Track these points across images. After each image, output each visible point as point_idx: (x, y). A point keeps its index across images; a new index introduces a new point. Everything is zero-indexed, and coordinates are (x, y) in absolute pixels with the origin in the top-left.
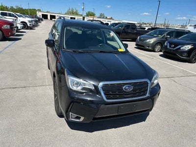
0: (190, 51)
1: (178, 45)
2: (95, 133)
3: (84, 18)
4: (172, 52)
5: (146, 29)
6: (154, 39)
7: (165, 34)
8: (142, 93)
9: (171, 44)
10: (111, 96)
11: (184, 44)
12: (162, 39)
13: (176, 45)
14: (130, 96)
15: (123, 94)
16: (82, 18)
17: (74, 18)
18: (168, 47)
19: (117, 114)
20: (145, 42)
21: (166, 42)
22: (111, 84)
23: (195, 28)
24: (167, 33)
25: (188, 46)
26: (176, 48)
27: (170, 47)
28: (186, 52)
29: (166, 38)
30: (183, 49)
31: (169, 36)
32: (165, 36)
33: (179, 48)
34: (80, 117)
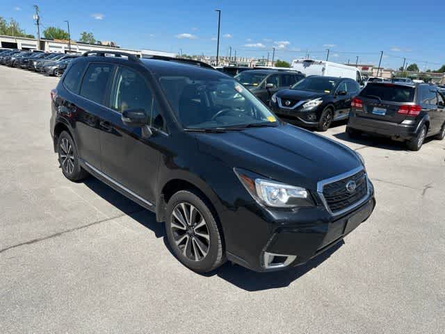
1: (298, 101)
3: (42, 45)
4: (288, 114)
7: (265, 80)
9: (284, 99)
11: (307, 98)
13: (294, 100)
15: (346, 199)
16: (37, 43)
17: (14, 46)
18: (280, 105)
21: (274, 96)
22: (332, 184)
23: (305, 66)
24: (266, 78)
25: (314, 101)
26: (295, 106)
27: (284, 105)
28: (312, 112)
29: (267, 88)
30: (307, 108)
31: (272, 85)
32: (264, 83)
33: (301, 106)
34: (286, 257)
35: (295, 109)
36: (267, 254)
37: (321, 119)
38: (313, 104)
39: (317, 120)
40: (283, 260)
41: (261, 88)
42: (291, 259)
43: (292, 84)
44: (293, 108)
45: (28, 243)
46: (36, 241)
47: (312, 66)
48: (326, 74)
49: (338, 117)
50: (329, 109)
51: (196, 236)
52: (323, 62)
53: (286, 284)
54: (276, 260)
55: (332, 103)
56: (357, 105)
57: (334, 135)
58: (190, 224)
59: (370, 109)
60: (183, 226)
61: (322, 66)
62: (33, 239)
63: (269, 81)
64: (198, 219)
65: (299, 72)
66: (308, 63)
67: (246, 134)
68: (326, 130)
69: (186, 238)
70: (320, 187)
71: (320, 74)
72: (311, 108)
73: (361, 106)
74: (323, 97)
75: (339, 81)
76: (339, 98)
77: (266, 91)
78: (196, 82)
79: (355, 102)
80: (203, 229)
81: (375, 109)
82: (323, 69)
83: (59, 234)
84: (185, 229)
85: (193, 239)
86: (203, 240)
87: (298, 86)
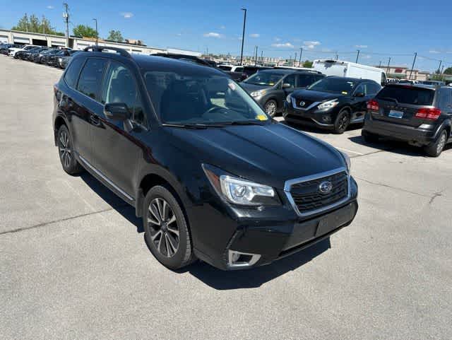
0: (334, 112)
1: (312, 103)
2: (265, 285)
3: (71, 43)
4: (302, 115)
6: (261, 91)
7: (281, 80)
9: (298, 99)
10: (305, 205)
11: (322, 99)
12: (278, 91)
13: (309, 100)
14: (328, 200)
15: (319, 200)
16: (66, 41)
17: (45, 43)
18: (295, 106)
19: (313, 238)
21: (289, 96)
22: (303, 183)
23: (327, 67)
24: (283, 78)
25: (329, 102)
26: (310, 107)
27: (298, 105)
28: (326, 113)
29: (284, 88)
30: (321, 109)
31: (289, 85)
32: (280, 83)
33: (316, 107)
34: (252, 256)
35: (310, 110)
36: (231, 252)
37: (337, 121)
38: (328, 105)
39: (333, 122)
40: (247, 259)
41: (278, 88)
42: (256, 258)
43: (310, 84)
44: (307, 109)
45: (12, 232)
46: (20, 230)
47: (334, 67)
48: (348, 75)
49: (355, 120)
50: (345, 111)
51: (169, 231)
52: (345, 62)
53: (257, 284)
54: (242, 259)
55: (349, 105)
56: (373, 107)
57: (349, 138)
58: (163, 220)
59: (386, 112)
60: (157, 221)
61: (343, 67)
62: (17, 228)
63: (286, 81)
64: (170, 215)
65: (319, 73)
66: (329, 63)
67: (227, 132)
68: (342, 133)
69: (160, 234)
70: (287, 186)
71: (341, 75)
72: (327, 110)
73: (377, 108)
74: (340, 99)
75: (358, 82)
76: (357, 100)
77: (283, 91)
78: (185, 78)
79: (372, 104)
80: (174, 225)
81: (392, 112)
82: (345, 70)
83: (43, 225)
84: (159, 224)
85: (166, 234)
86: (174, 235)
87: (315, 86)
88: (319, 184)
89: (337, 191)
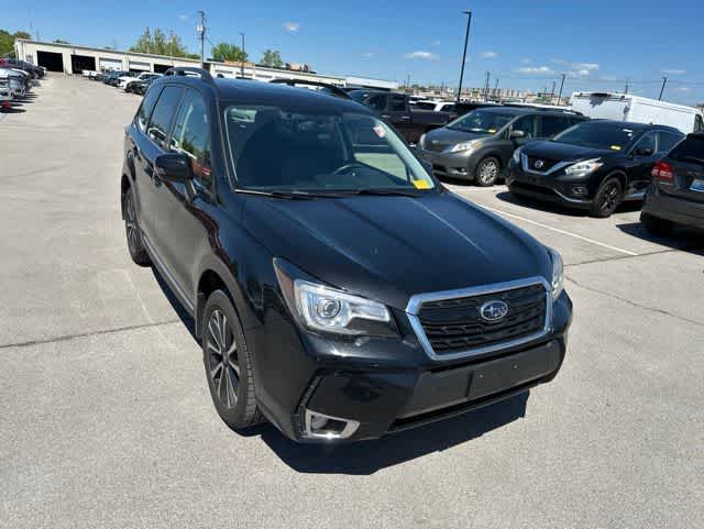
0: (593, 180)
1: (558, 162)
4: (537, 183)
5: (437, 109)
6: (473, 142)
7: (509, 125)
8: (532, 325)
9: (533, 156)
10: (448, 341)
11: (574, 157)
12: (503, 142)
13: (551, 159)
14: (500, 335)
15: (479, 332)
18: (526, 167)
19: (465, 400)
20: (446, 151)
21: (518, 151)
22: (445, 302)
23: (594, 103)
24: (513, 121)
25: (586, 163)
26: (550, 171)
27: (532, 167)
28: (581, 181)
29: (513, 138)
30: (572, 174)
31: (521, 133)
32: (508, 129)
33: (562, 171)
34: (345, 424)
35: (554, 173)
36: (309, 413)
37: (598, 196)
38: (584, 168)
39: (591, 195)
40: (339, 427)
41: (502, 137)
42: (352, 427)
43: (556, 132)
44: (546, 174)
45: (19, 345)
46: (34, 343)
47: (606, 104)
48: (631, 118)
49: (634, 195)
50: (615, 180)
51: (230, 366)
52: (627, 96)
54: (329, 426)
55: (623, 169)
56: (663, 173)
57: (617, 226)
59: (688, 181)
60: (218, 348)
61: (623, 105)
62: (29, 340)
63: (517, 126)
64: (230, 340)
65: (578, 113)
66: (599, 98)
67: (345, 207)
68: (609, 216)
70: (413, 305)
71: (619, 118)
72: (582, 175)
73: (670, 174)
74: (604, 158)
75: (642, 130)
76: (637, 162)
77: (511, 143)
79: (661, 168)
80: (235, 357)
81: (696, 183)
82: (626, 110)
83: (68, 338)
84: (220, 353)
85: (227, 370)
86: (234, 373)
87: (564, 136)
88: (481, 305)
89: (520, 318)
